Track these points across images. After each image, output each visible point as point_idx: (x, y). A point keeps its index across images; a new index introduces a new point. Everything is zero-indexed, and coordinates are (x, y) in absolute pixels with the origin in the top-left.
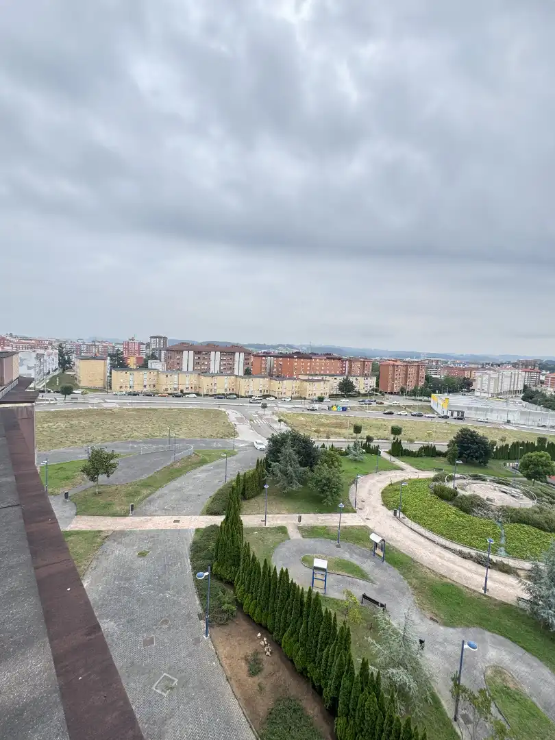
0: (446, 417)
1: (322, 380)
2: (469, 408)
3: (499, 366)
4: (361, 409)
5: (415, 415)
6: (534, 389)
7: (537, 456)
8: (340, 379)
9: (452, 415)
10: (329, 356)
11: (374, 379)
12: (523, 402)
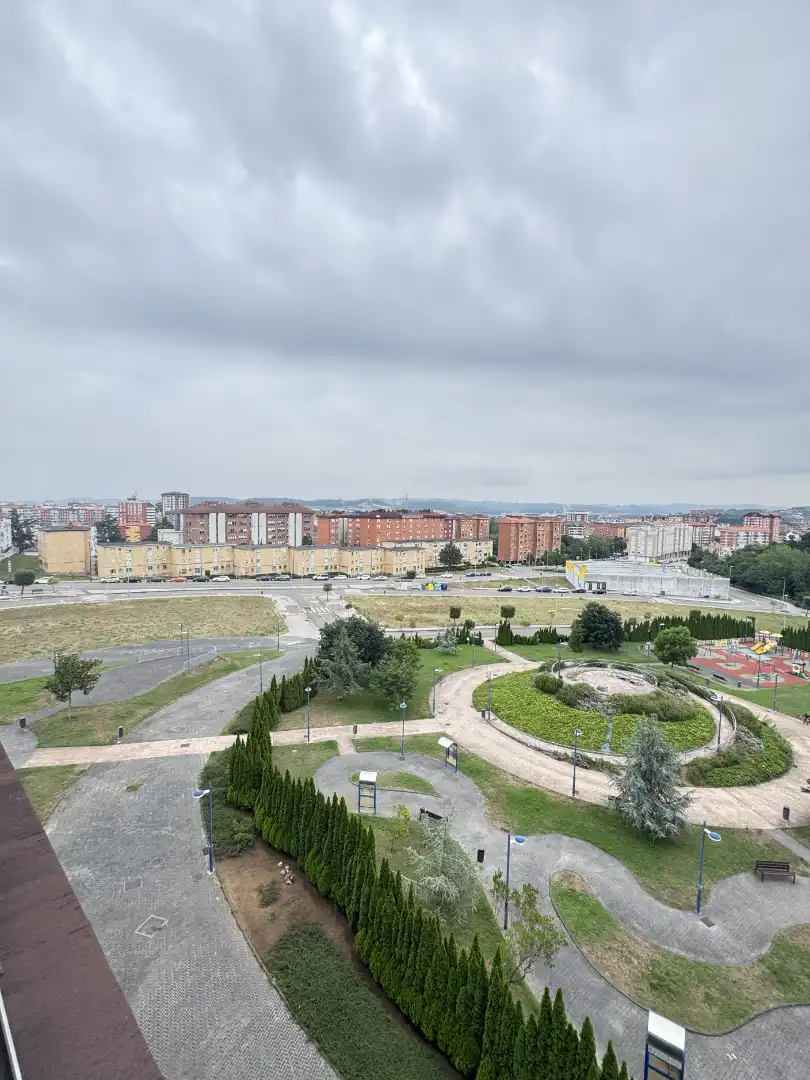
0: (583, 591)
1: (416, 548)
2: (613, 578)
3: (663, 518)
4: (469, 585)
5: (540, 591)
6: (704, 548)
7: (674, 632)
8: (442, 546)
9: (590, 588)
10: (427, 514)
11: (491, 544)
12: (686, 566)
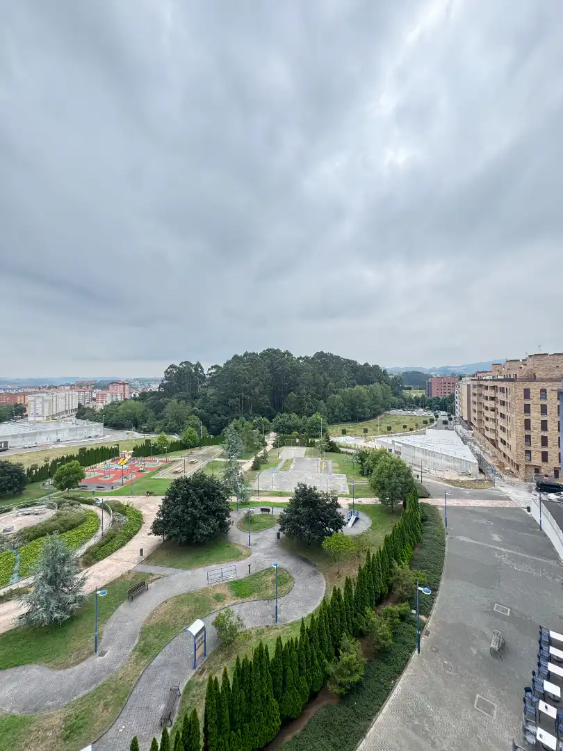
2: (14, 436)
3: (56, 388)
7: (68, 466)
12: (74, 419)
